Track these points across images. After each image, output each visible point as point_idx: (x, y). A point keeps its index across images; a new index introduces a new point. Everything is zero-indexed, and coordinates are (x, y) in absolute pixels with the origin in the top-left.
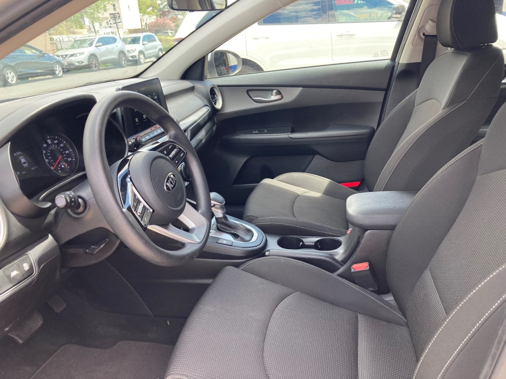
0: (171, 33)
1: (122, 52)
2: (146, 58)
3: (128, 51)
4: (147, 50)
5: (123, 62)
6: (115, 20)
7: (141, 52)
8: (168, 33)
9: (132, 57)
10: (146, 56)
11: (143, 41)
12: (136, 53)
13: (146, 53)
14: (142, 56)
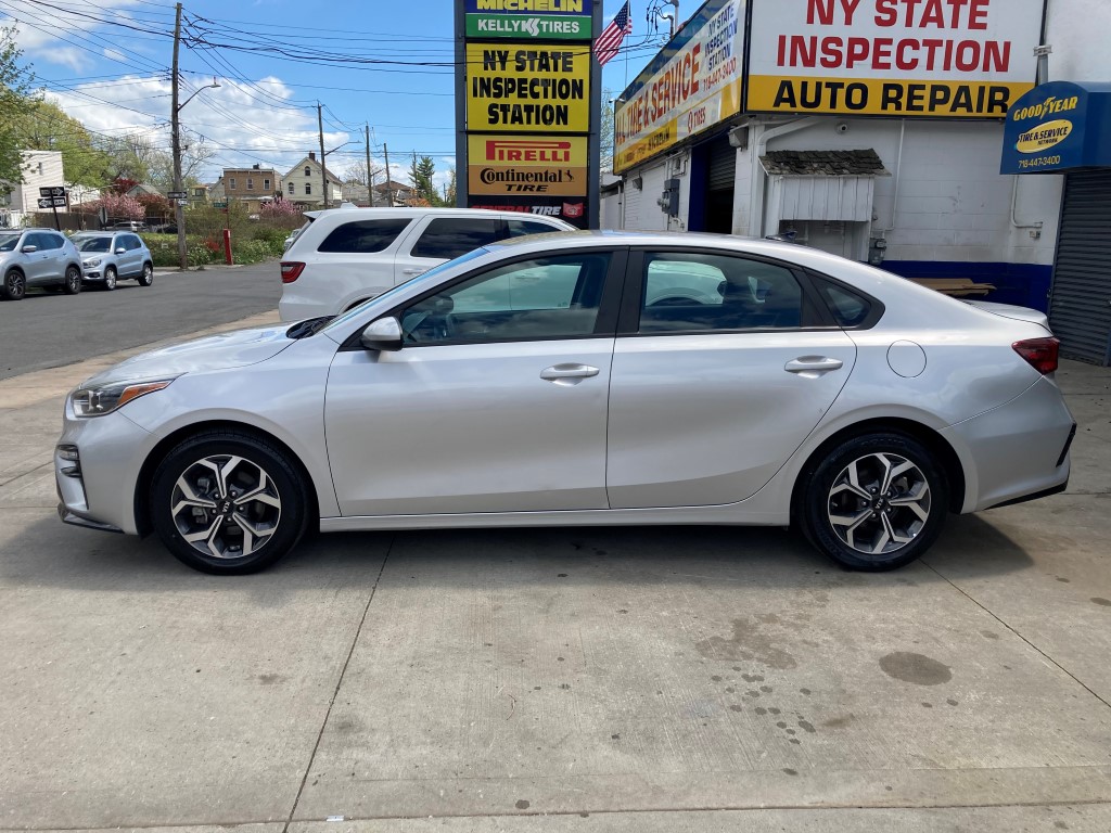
0: (135, 225)
1: (74, 267)
2: (118, 278)
3: (85, 264)
4: (122, 262)
5: (74, 284)
6: (52, 200)
7: (111, 267)
8: (129, 225)
9: (91, 275)
10: (119, 274)
11: (117, 246)
12: (99, 269)
13: (119, 268)
14: (111, 274)
